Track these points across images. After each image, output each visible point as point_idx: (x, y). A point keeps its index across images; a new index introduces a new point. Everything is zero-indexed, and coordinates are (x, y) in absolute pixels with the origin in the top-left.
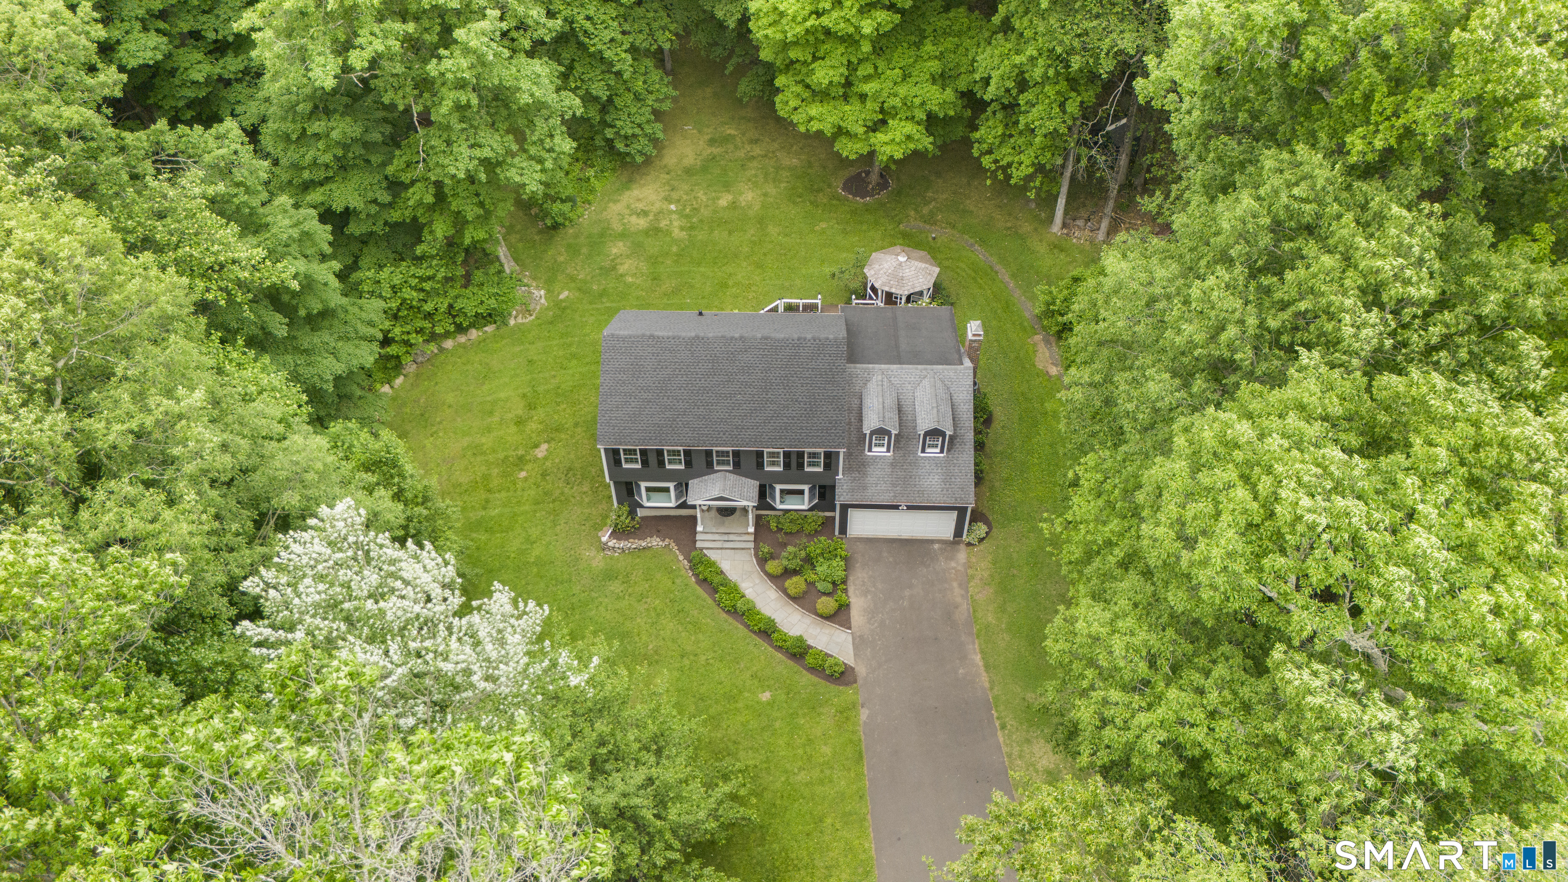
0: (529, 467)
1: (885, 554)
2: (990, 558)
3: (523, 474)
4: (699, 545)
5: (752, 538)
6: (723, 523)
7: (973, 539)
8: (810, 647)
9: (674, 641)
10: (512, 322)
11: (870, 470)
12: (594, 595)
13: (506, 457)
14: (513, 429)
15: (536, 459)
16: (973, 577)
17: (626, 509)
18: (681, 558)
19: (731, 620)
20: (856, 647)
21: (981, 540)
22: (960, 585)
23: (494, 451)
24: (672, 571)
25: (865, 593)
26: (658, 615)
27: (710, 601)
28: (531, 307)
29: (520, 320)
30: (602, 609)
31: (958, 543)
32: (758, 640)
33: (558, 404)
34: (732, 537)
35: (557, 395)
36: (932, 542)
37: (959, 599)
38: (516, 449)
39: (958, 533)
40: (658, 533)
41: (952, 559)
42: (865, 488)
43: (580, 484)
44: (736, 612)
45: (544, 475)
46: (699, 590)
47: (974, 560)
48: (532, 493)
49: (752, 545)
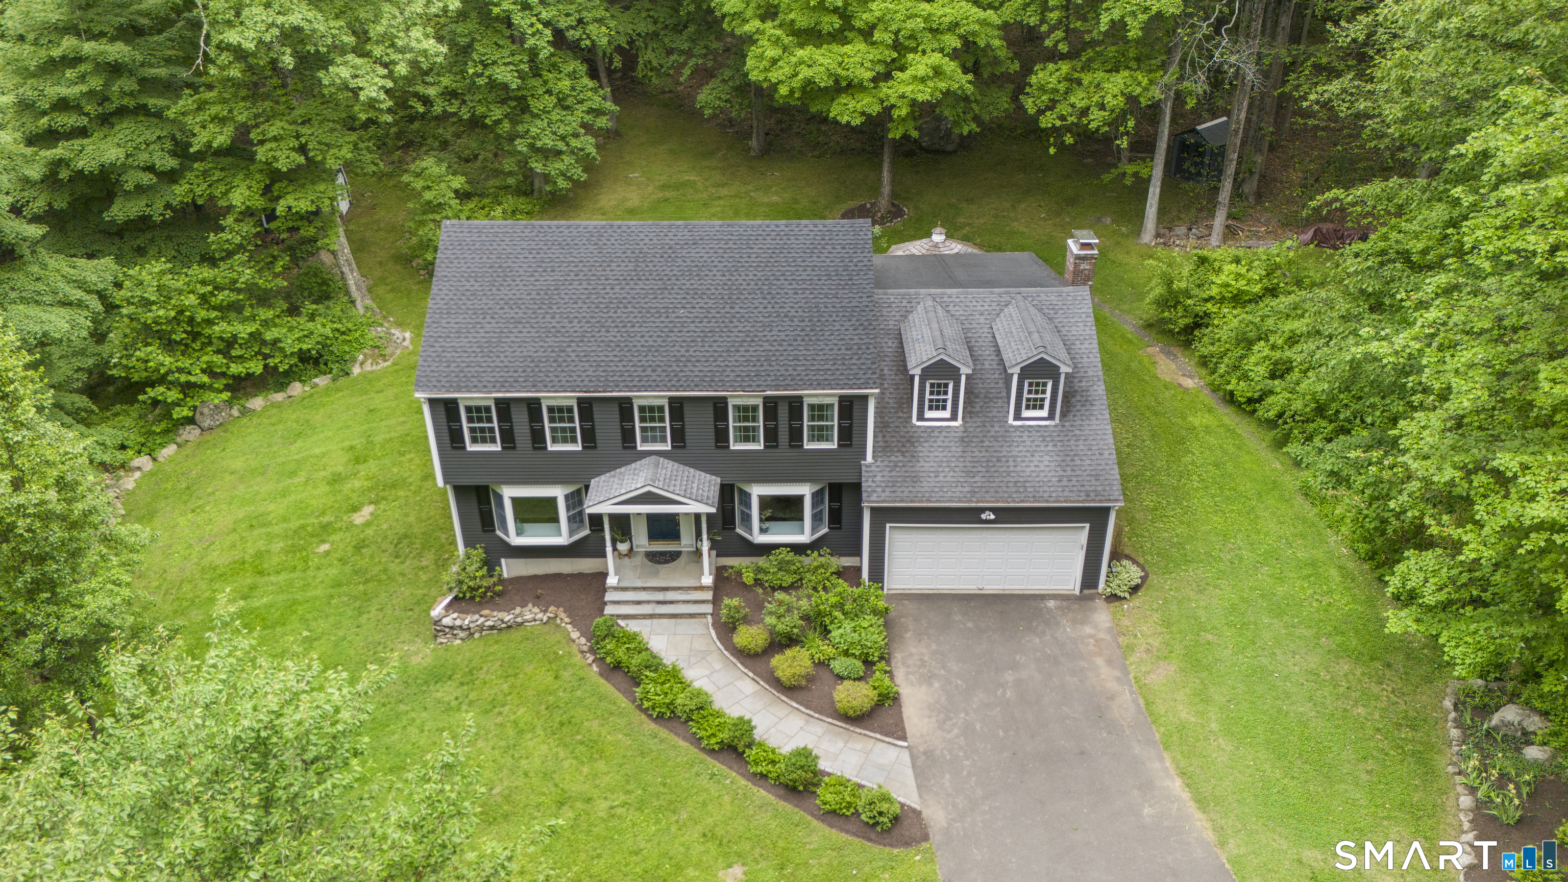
0: (335, 537)
1: (958, 617)
2: (1156, 617)
3: (325, 547)
4: (609, 610)
5: (709, 595)
6: (656, 574)
7: (1119, 586)
8: (824, 773)
9: (546, 776)
10: (356, 370)
11: (923, 450)
12: (403, 707)
13: (303, 527)
14: (324, 488)
15: (351, 526)
16: (1131, 648)
17: (478, 553)
18: (575, 635)
19: (663, 733)
20: (920, 773)
21: (1135, 589)
22: (1110, 662)
23: (285, 520)
24: (557, 658)
25: (928, 679)
26: (521, 732)
27: (624, 702)
28: (387, 352)
29: (368, 367)
30: (413, 731)
31: (1091, 598)
32: (716, 766)
33: (402, 454)
34: (670, 596)
35: (403, 443)
36: (1043, 597)
37: (1113, 686)
38: (323, 513)
39: (1090, 578)
40: (537, 600)
41: (1083, 622)
42: (916, 479)
43: (420, 555)
44: (674, 717)
45: (359, 547)
46: (606, 687)
47: (1126, 622)
48: (333, 572)
49: (708, 608)
